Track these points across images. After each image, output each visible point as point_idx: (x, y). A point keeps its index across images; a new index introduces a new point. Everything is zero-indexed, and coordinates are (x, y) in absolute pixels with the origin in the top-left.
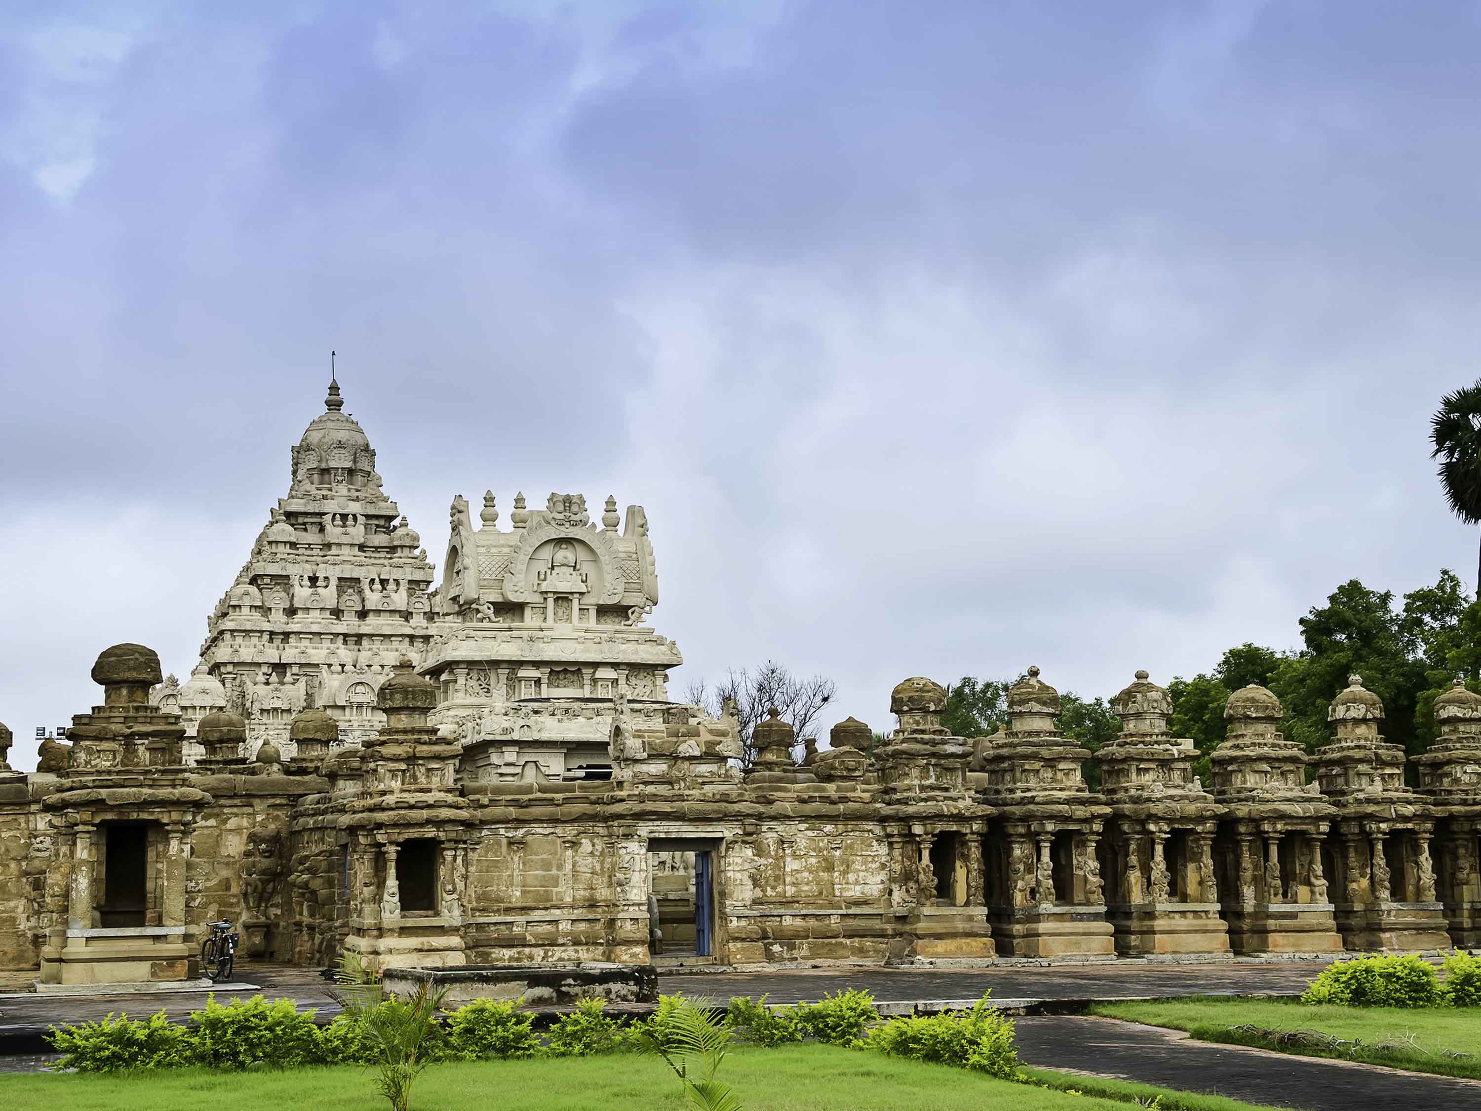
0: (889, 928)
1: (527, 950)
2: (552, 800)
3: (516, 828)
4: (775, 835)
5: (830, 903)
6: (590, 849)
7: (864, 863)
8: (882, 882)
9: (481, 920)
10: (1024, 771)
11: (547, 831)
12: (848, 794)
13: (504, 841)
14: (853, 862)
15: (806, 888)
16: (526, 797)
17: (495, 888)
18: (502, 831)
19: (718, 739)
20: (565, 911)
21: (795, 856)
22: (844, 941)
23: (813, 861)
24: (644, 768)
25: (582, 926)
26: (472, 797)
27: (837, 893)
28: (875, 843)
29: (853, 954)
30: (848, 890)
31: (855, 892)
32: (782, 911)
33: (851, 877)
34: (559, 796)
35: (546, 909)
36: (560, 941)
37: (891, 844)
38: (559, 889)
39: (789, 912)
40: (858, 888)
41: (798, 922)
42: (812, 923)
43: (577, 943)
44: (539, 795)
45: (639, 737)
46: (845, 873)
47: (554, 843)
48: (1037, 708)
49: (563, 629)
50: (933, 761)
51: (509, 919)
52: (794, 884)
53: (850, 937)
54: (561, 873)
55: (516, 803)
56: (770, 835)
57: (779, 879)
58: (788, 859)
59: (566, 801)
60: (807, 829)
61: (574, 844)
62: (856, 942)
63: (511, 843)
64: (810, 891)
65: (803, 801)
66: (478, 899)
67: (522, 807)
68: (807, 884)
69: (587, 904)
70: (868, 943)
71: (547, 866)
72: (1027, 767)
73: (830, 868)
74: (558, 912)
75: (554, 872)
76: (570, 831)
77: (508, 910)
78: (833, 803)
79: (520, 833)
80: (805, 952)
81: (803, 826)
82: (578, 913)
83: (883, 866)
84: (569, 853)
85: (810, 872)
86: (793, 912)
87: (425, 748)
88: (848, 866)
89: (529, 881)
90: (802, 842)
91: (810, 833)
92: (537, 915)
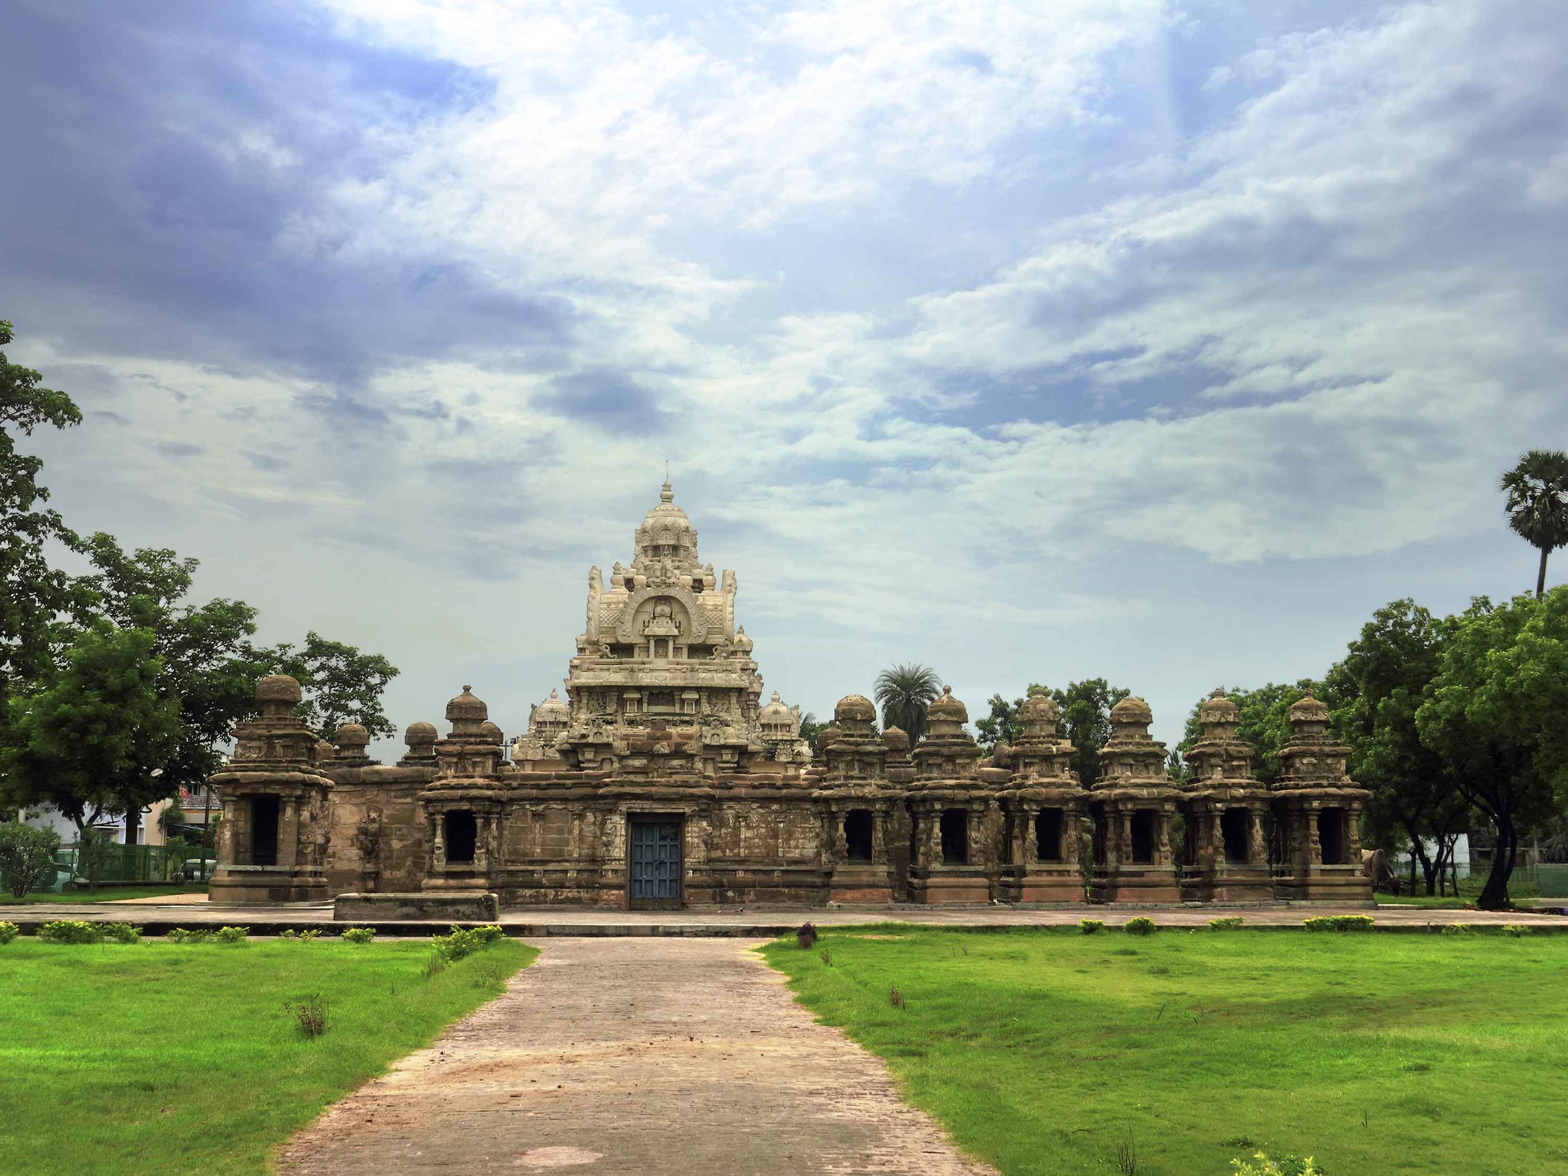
0: (818, 880)
1: (543, 890)
2: (564, 785)
3: (537, 805)
4: (733, 811)
5: (775, 861)
6: (593, 820)
7: (804, 833)
8: (817, 847)
9: (510, 868)
10: (929, 764)
11: (560, 807)
12: (791, 782)
13: (529, 813)
14: (794, 832)
15: (757, 851)
16: (544, 783)
17: (522, 846)
18: (528, 807)
19: (685, 741)
20: (573, 864)
21: (748, 827)
22: (783, 889)
23: (763, 830)
24: (631, 762)
25: (585, 875)
26: (506, 782)
27: (780, 854)
28: (811, 818)
29: (789, 900)
30: (789, 852)
31: (796, 854)
32: (736, 867)
33: (793, 843)
34: (569, 782)
35: (559, 862)
36: (567, 884)
37: (822, 819)
38: (569, 848)
39: (741, 867)
40: (797, 851)
41: (750, 876)
42: (760, 877)
43: (579, 886)
44: (555, 781)
45: (626, 739)
46: (787, 840)
47: (567, 815)
48: (942, 717)
49: (660, 663)
50: (857, 758)
51: (531, 868)
52: (746, 848)
53: (788, 887)
54: (571, 837)
55: (537, 787)
56: (729, 811)
57: (736, 843)
58: (743, 829)
59: (574, 785)
60: (758, 807)
61: (581, 816)
62: (793, 891)
63: (535, 815)
64: (760, 852)
65: (754, 787)
66: (510, 854)
67: (543, 789)
68: (757, 847)
69: (588, 859)
70: (802, 892)
71: (560, 831)
72: (930, 762)
73: (776, 836)
74: (568, 864)
75: (566, 836)
76: (578, 807)
77: (531, 862)
78: (778, 788)
79: (541, 808)
80: (752, 896)
81: (755, 806)
82: (582, 865)
83: (818, 835)
84: (577, 822)
85: (760, 839)
86: (744, 868)
87: (470, 747)
88: (790, 835)
89: (548, 842)
90: (754, 818)
91: (761, 811)
92: (551, 867)
